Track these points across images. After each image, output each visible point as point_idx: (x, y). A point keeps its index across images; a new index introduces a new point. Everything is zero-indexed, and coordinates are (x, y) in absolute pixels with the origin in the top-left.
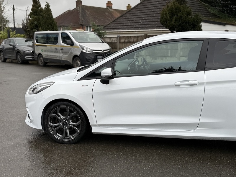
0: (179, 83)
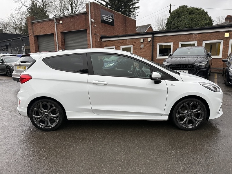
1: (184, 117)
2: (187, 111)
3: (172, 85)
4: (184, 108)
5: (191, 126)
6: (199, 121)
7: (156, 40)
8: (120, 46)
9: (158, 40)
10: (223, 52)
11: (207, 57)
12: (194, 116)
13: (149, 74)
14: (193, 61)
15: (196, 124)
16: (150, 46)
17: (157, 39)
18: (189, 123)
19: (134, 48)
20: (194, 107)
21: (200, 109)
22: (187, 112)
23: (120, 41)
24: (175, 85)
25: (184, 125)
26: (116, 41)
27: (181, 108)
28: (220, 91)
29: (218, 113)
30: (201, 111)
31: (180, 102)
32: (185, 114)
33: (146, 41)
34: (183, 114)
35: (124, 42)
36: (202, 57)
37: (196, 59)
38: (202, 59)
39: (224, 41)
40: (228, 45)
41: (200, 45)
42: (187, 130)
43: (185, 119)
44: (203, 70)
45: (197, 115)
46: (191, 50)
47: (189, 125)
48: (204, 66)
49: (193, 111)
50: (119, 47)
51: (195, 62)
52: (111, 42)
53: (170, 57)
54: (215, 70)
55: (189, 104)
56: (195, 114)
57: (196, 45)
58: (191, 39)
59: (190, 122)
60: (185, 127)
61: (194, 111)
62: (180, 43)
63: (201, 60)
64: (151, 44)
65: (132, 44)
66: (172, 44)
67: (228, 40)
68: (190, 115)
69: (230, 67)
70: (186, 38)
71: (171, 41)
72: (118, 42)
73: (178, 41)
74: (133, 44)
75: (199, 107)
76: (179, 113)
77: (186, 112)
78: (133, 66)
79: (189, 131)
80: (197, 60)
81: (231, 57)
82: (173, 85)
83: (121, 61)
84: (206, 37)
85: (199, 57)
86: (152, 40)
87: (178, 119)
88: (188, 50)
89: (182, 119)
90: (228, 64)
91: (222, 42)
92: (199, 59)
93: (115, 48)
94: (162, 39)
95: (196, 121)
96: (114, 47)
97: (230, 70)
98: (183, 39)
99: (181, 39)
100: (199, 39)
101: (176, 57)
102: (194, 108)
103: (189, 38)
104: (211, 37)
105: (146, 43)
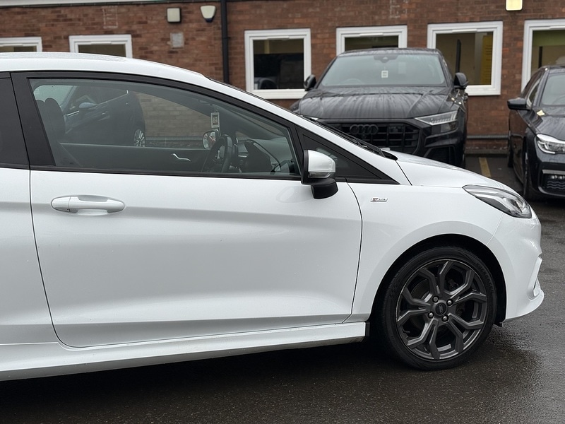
1: (422, 320)
2: (430, 296)
3: (374, 200)
4: (419, 285)
5: (447, 352)
6: (471, 331)
7: (240, 18)
8: (67, 38)
9: (247, 17)
10: (506, 72)
11: (452, 92)
12: (456, 313)
13: (285, 162)
14: (408, 108)
15: (465, 340)
16: (213, 42)
17: (241, 12)
18: (440, 342)
19: (141, 49)
20: (455, 277)
21: (474, 285)
22: (432, 300)
23: (63, 11)
24: (384, 201)
25: (424, 351)
26: (43, 13)
27: (410, 288)
28: (530, 216)
29: (531, 295)
30: (479, 291)
31: (408, 264)
32: (423, 307)
33: (192, 17)
34: (416, 307)
35: (86, 15)
36: (436, 91)
37: (416, 99)
38: (441, 100)
39: (507, 28)
40: (519, 44)
41: (417, 41)
42: (436, 369)
43: (427, 327)
44: (447, 142)
45: (466, 309)
46: (391, 63)
47: (440, 349)
48: (448, 128)
49: (452, 293)
50: (63, 41)
51: (415, 112)
52: (19, 17)
53: (313, 91)
54: (477, 142)
55: (435, 270)
56: (459, 304)
57: (403, 42)
58: (384, 18)
59: (445, 335)
60: (428, 356)
61: (454, 293)
62: (342, 34)
63: (437, 105)
64: (215, 32)
65: (126, 28)
66: (305, 34)
67: (520, 23)
68: (441, 308)
69: (539, 128)
70: (365, 13)
71: (301, 21)
72: (54, 16)
73: (330, 24)
74: (135, 27)
75: (469, 276)
76: (405, 306)
77: (427, 299)
78: (141, 135)
79: (443, 372)
80: (420, 106)
81: (536, 89)
82: (380, 201)
83: (86, 110)
84: (440, 10)
85: (425, 93)
86: (219, 15)
87: (401, 329)
88: (379, 63)
89: (413, 327)
90: (528, 117)
91: (497, 28)
92: (429, 101)
93: (40, 47)
94: (263, 11)
95: (462, 329)
96: (37, 41)
97: (538, 139)
98: (352, 14)
99: (343, 14)
100: (412, 16)
101: (335, 91)
102: (452, 283)
103: (374, 13)
104: (458, 9)
105: (194, 26)
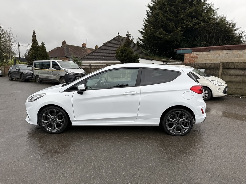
0: (126, 93)
